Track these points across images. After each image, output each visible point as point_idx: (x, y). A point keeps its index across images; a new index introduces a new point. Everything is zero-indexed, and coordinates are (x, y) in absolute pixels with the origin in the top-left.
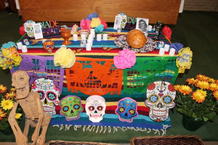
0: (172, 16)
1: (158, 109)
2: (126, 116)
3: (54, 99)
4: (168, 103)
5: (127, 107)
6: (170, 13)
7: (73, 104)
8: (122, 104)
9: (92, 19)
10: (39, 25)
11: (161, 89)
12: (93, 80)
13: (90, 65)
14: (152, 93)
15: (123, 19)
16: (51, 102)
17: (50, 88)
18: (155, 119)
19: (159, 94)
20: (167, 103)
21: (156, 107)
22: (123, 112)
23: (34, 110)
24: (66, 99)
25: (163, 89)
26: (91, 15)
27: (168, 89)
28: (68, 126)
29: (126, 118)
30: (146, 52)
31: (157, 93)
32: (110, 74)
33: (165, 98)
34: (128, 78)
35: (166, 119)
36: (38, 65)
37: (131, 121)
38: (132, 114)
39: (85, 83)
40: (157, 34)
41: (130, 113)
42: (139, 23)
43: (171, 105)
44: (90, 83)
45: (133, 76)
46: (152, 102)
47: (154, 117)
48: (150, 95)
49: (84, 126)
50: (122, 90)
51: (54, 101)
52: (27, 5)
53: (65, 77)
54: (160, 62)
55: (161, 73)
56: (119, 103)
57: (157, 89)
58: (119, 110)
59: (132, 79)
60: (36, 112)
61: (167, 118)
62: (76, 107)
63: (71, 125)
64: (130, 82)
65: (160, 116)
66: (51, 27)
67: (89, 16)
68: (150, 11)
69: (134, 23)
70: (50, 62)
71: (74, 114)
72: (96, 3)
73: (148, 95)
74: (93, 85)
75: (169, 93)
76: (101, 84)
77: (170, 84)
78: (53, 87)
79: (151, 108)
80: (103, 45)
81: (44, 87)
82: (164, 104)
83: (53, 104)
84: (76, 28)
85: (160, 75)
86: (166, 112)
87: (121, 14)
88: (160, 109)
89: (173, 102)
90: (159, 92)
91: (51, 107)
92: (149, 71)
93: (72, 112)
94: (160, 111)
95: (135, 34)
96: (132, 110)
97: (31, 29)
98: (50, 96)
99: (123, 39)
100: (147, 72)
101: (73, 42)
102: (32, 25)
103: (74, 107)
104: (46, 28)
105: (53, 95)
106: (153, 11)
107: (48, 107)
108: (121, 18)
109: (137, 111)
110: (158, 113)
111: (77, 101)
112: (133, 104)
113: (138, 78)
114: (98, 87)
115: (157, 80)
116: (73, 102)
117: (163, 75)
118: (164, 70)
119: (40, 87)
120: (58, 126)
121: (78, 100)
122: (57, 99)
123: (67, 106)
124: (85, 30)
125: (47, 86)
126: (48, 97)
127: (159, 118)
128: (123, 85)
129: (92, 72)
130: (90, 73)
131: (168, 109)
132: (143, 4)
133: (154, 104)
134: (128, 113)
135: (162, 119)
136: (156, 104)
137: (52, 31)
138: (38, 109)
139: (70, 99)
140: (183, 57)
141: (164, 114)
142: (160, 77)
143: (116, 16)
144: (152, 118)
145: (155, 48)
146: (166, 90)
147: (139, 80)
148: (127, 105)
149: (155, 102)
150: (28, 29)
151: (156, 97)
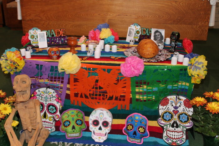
0: (201, 30)
1: (173, 129)
2: (135, 135)
3: (55, 113)
4: (185, 122)
5: (136, 124)
6: (198, 26)
7: (76, 118)
8: (130, 121)
9: (102, 29)
10: (44, 33)
11: (176, 104)
12: (98, 90)
13: (96, 72)
14: (165, 110)
15: (136, 30)
16: (51, 116)
17: (51, 99)
18: (170, 141)
19: (173, 111)
20: (183, 121)
21: (171, 127)
22: (131, 129)
23: (32, 119)
24: (68, 112)
25: (178, 105)
26: (101, 26)
27: (183, 105)
28: (68, 143)
29: (134, 137)
30: (157, 61)
31: (172, 109)
32: (116, 84)
33: (180, 116)
34: (137, 90)
35: (183, 143)
36: (42, 70)
37: (141, 142)
38: (142, 132)
39: (90, 94)
40: (173, 46)
41: (139, 131)
42: (154, 34)
43: (188, 124)
44: (95, 94)
45: (142, 88)
46: (166, 120)
47: (168, 139)
48: (163, 111)
49: (86, 145)
50: (131, 104)
51: (54, 115)
52: (30, 15)
53: (68, 86)
54: (171, 71)
55: (174, 85)
56: (127, 120)
57: (171, 105)
58: (127, 128)
59: (141, 90)
60: (35, 121)
61: (184, 141)
62: (79, 122)
63: (72, 143)
64: (138, 94)
65: (176, 138)
66: (57, 36)
67: (99, 27)
68: (173, 24)
69: (149, 35)
70: (54, 68)
71: (75, 131)
72: (109, 15)
73: (161, 112)
74: (98, 97)
75: (185, 109)
76: (107, 96)
77: (185, 99)
78: (54, 98)
79: (164, 127)
80: (111, 55)
81: (44, 98)
82: (180, 123)
83: (53, 118)
84: (84, 40)
85: (174, 88)
86: (183, 133)
87: (134, 25)
88: (175, 129)
89: (191, 121)
90: (173, 109)
91: (50, 122)
92: (160, 82)
93: (74, 128)
94: (176, 132)
95: (146, 43)
96: (141, 127)
97: (36, 37)
98: (51, 109)
99: (135, 50)
100: (158, 82)
101: (79, 52)
102: (37, 33)
103: (76, 122)
104: (51, 36)
105: (54, 108)
106: (177, 24)
107: (47, 122)
108: (135, 29)
109: (148, 129)
110: (174, 134)
111: (79, 116)
112: (142, 120)
113: (147, 89)
114: (103, 99)
115: (170, 94)
116: (76, 116)
117: (176, 88)
118: (177, 82)
119: (41, 98)
120: (56, 143)
121: (81, 115)
122: (58, 113)
123: (68, 120)
124: (93, 41)
125: (48, 97)
126: (48, 109)
127: (174, 140)
128: (131, 98)
129: (98, 80)
130: (95, 81)
131: (185, 129)
132: (164, 16)
133: (168, 123)
134: (136, 131)
135: (179, 142)
136: (170, 123)
137: (57, 41)
138: (36, 118)
139: (73, 113)
140: (195, 65)
141: (181, 136)
142: (174, 90)
143: (129, 28)
144: (166, 141)
145: (168, 59)
146: (181, 106)
147: (149, 93)
148: (136, 121)
149: (169, 120)
150: (33, 37)
151: (171, 115)
